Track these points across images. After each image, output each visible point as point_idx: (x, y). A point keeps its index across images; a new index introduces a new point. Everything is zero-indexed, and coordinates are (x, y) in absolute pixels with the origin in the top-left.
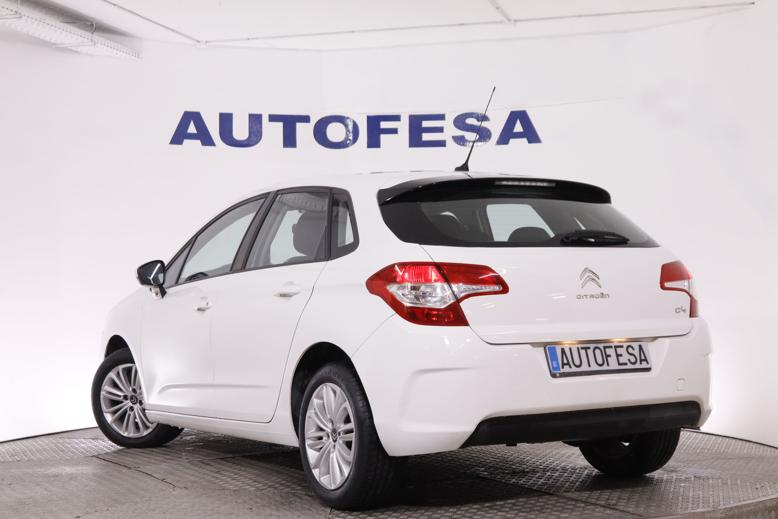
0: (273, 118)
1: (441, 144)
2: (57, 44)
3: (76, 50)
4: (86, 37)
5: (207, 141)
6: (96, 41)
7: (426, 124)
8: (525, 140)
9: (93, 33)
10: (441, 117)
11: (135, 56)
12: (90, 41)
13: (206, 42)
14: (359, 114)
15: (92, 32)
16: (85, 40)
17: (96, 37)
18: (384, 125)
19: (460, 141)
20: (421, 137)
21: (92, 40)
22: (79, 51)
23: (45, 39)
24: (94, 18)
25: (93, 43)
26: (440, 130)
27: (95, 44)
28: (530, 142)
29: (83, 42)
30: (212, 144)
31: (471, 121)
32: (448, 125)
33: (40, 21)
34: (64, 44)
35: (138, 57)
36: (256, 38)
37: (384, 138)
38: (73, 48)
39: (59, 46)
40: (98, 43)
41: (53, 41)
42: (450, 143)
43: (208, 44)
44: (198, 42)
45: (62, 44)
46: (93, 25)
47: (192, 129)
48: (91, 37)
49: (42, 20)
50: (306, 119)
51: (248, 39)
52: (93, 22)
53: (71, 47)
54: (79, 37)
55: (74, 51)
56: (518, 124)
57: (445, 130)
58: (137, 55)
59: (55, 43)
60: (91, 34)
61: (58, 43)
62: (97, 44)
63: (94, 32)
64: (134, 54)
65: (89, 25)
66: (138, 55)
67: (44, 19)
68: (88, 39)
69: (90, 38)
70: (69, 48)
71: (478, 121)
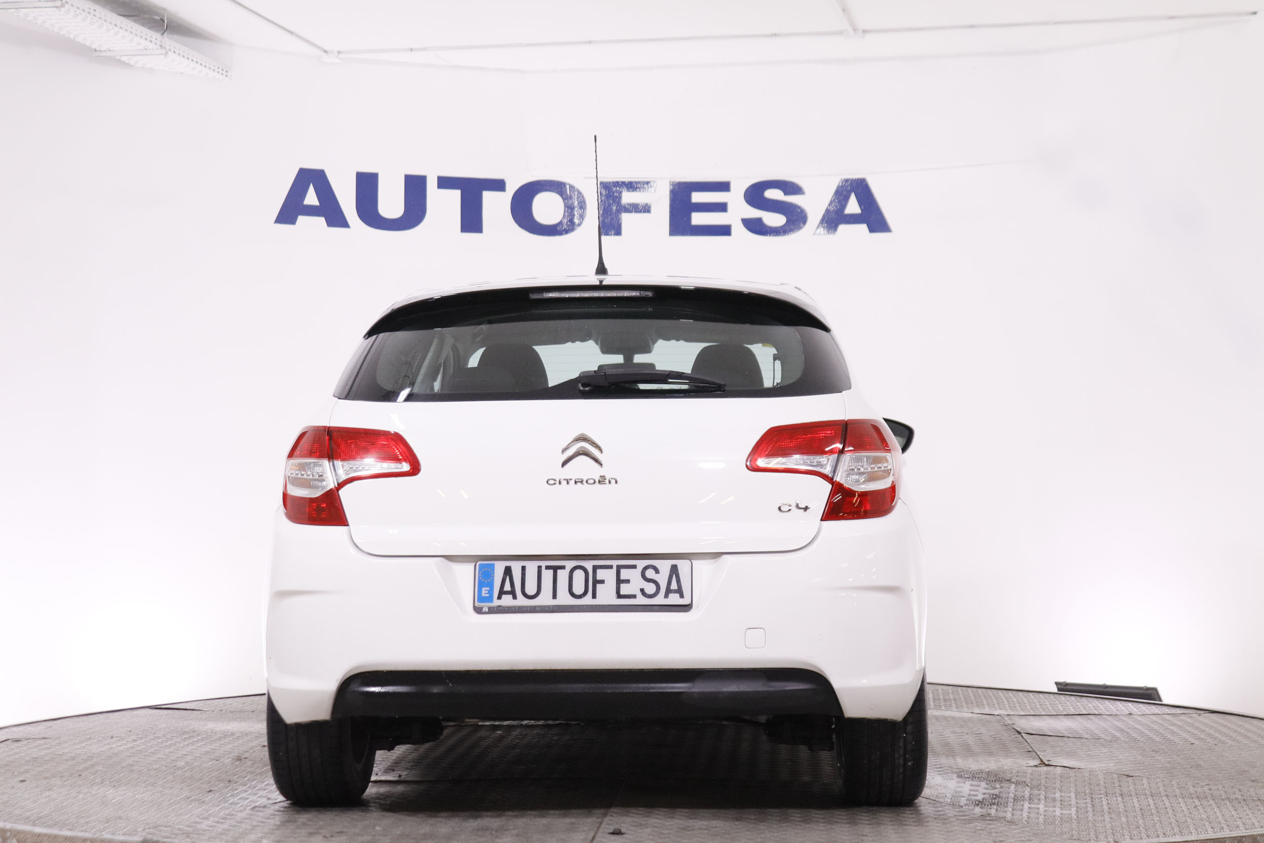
0: (445, 183)
1: (724, 230)
2: (100, 51)
3: (127, 62)
4: (153, 40)
5: (336, 219)
6: (168, 47)
7: (698, 197)
8: (864, 227)
9: (164, 34)
10: (724, 187)
11: (222, 74)
12: (159, 47)
13: (339, 52)
14: (586, 178)
15: (162, 33)
16: (150, 46)
17: (169, 41)
18: (627, 197)
19: (755, 227)
20: (689, 219)
21: (161, 46)
22: (132, 63)
23: (83, 42)
24: (165, 9)
25: (163, 51)
26: (721, 207)
27: (167, 53)
28: (872, 230)
29: (146, 49)
30: (344, 224)
31: (773, 194)
32: (735, 199)
33: (89, 13)
34: (113, 51)
35: (226, 76)
36: (425, 49)
37: (627, 219)
38: (124, 59)
39: (103, 54)
40: (170, 50)
41: (95, 46)
42: (738, 229)
43: (341, 56)
44: (326, 52)
45: (110, 50)
46: (164, 22)
47: (311, 198)
48: (161, 41)
49: (92, 11)
50: (498, 185)
51: (411, 50)
52: (164, 16)
53: (121, 56)
54: (143, 41)
55: (123, 63)
56: (853, 199)
57: (729, 207)
58: (224, 73)
59: (98, 49)
60: (160, 36)
61: (102, 49)
62: (170, 53)
63: (165, 31)
64: (220, 70)
65: (157, 20)
66: (227, 72)
67: (94, 10)
68: (156, 44)
69: (158, 42)
70: (118, 58)
71: (786, 193)
